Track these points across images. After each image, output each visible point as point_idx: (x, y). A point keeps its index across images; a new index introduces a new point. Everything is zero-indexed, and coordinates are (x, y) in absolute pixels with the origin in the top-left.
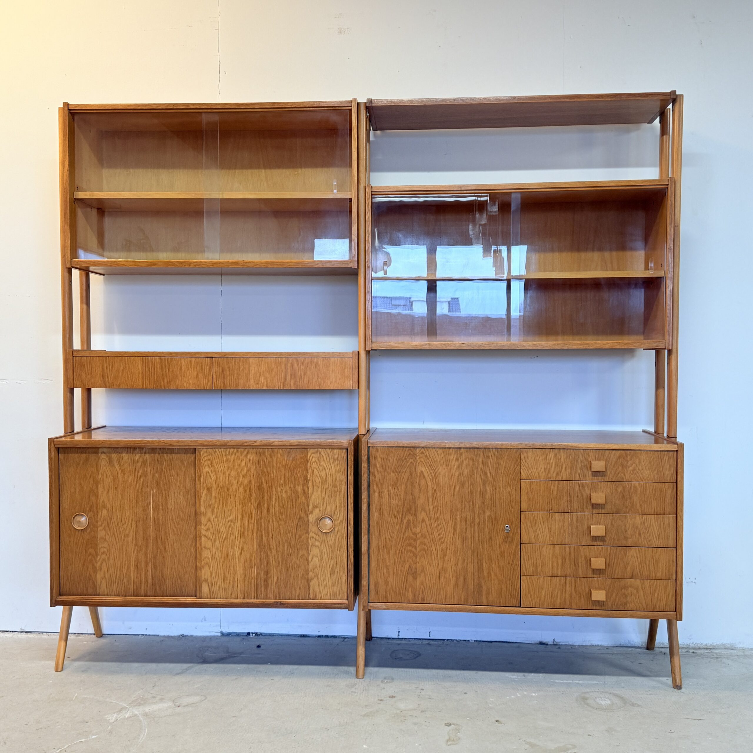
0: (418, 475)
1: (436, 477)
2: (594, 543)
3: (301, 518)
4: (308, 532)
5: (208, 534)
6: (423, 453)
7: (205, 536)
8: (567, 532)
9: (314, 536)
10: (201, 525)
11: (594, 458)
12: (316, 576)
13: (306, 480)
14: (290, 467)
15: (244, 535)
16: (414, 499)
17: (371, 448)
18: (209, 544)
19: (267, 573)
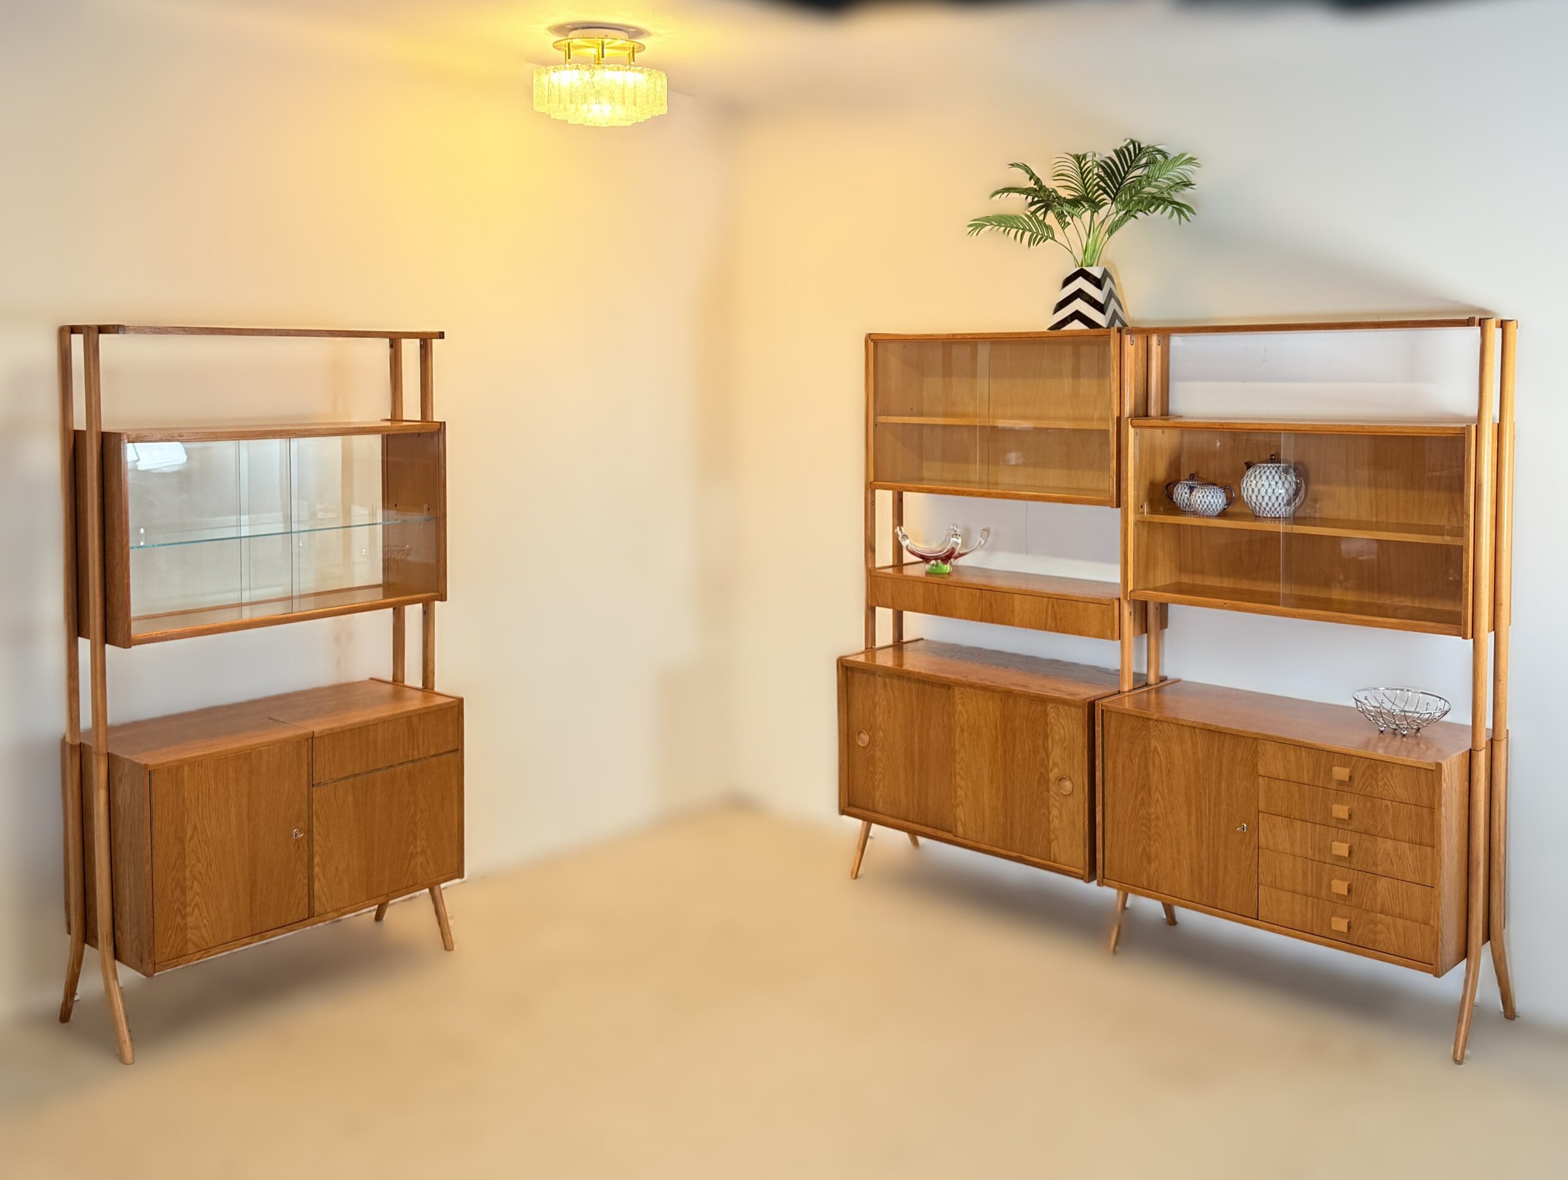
0: (1152, 749)
1: (1170, 755)
2: (1340, 863)
3: (1042, 774)
4: (1048, 790)
5: (962, 773)
6: (1156, 726)
7: (959, 774)
8: (1309, 845)
9: (1055, 796)
10: (956, 763)
11: (1339, 763)
12: (1056, 838)
13: (1046, 736)
14: (1031, 718)
15: (992, 782)
16: (1148, 775)
17: (1105, 712)
18: (963, 783)
19: (1012, 825)
